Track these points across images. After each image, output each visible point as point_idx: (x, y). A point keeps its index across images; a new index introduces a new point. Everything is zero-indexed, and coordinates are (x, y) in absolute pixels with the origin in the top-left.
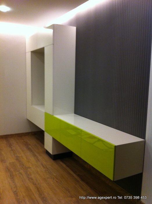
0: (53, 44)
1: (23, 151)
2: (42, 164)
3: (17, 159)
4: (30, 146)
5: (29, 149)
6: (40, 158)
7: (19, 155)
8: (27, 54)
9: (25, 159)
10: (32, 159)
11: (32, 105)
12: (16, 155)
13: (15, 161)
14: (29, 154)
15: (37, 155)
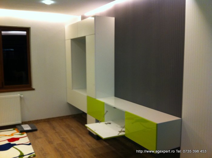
0: (95, 34)
1: (67, 133)
2: (87, 144)
3: (63, 140)
4: (73, 128)
5: (72, 131)
6: (84, 138)
7: (64, 137)
8: (66, 41)
9: (71, 140)
10: (77, 140)
11: (72, 89)
12: (61, 137)
13: (62, 142)
14: (73, 135)
15: (81, 136)
